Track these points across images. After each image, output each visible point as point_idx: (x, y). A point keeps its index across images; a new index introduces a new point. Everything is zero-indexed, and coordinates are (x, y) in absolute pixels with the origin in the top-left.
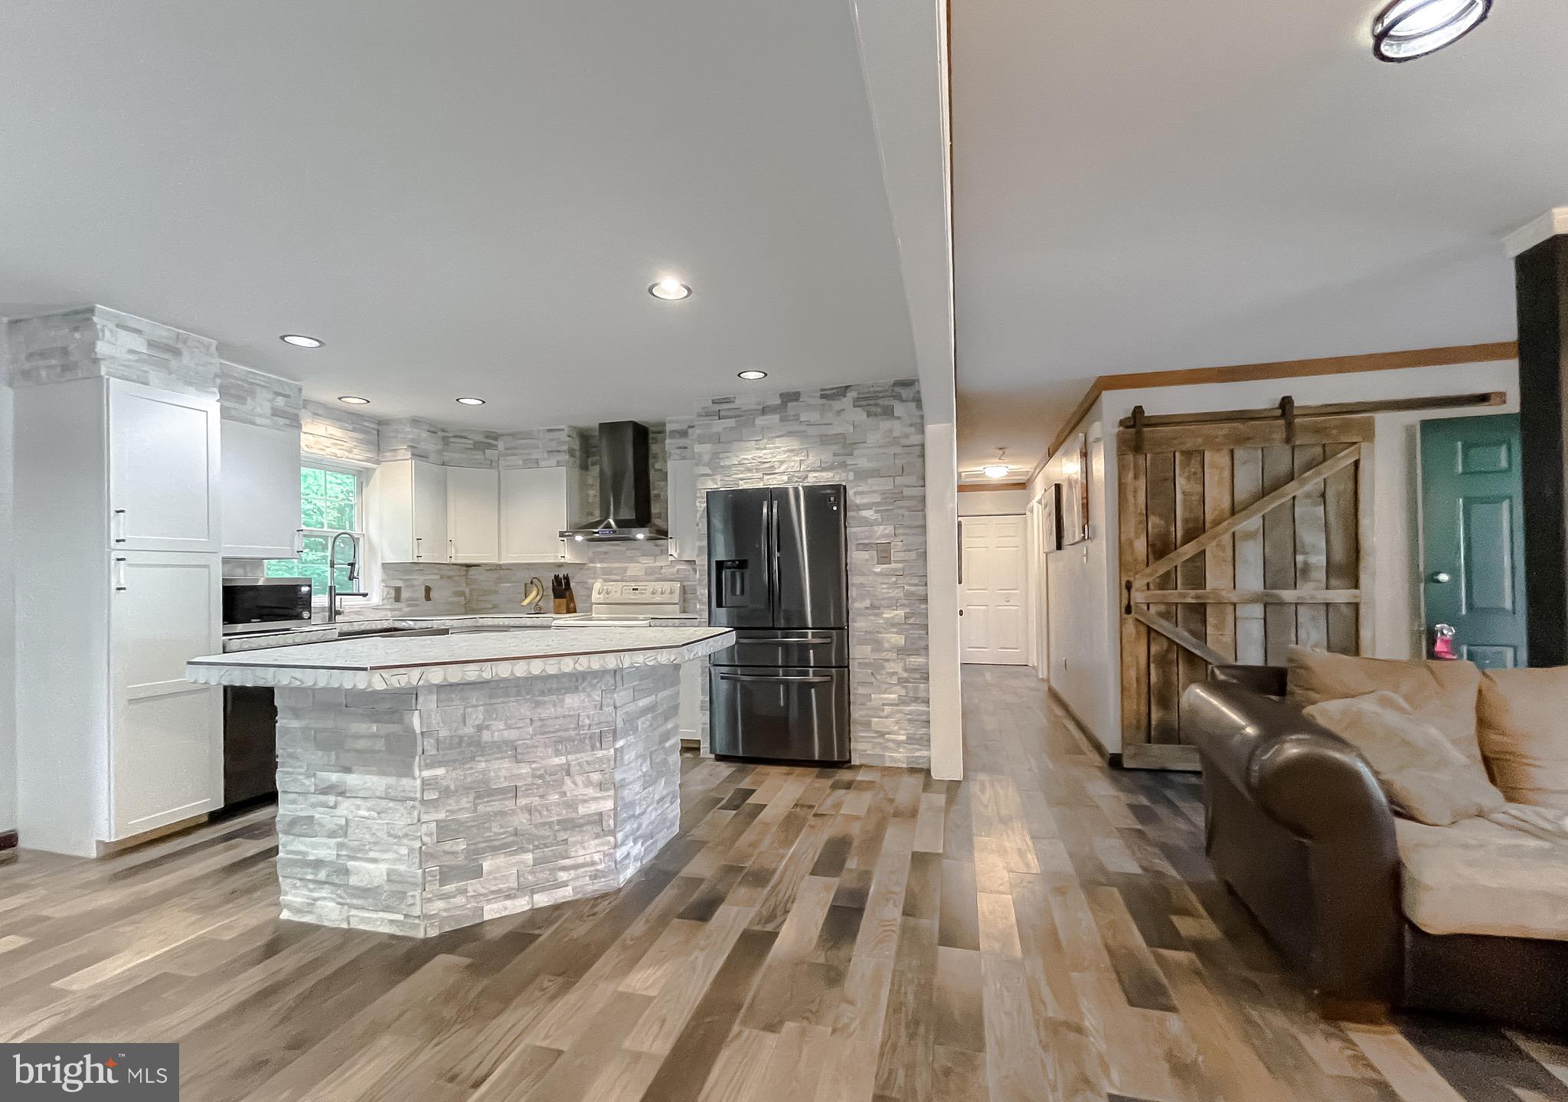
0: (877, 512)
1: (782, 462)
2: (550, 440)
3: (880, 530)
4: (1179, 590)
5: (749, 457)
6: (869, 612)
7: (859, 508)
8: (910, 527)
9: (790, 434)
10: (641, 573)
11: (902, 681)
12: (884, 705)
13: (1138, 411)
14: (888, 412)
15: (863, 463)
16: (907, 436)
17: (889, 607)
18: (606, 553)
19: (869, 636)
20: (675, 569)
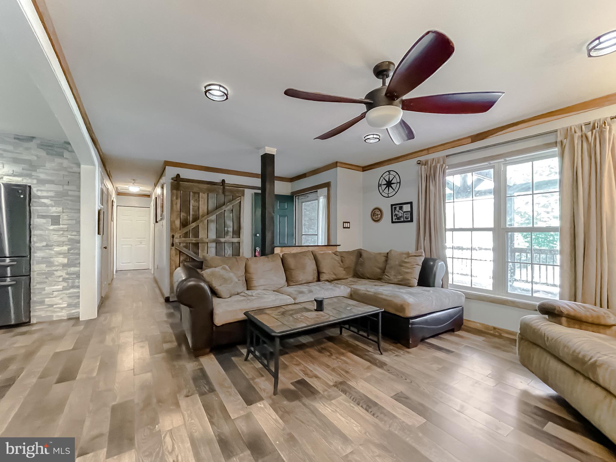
0: (51, 200)
3: (54, 209)
4: (190, 238)
6: (46, 248)
7: (39, 197)
8: (71, 209)
12: (53, 291)
13: (178, 175)
14: (61, 155)
15: (42, 176)
16: (72, 168)
17: (58, 246)
19: (44, 260)
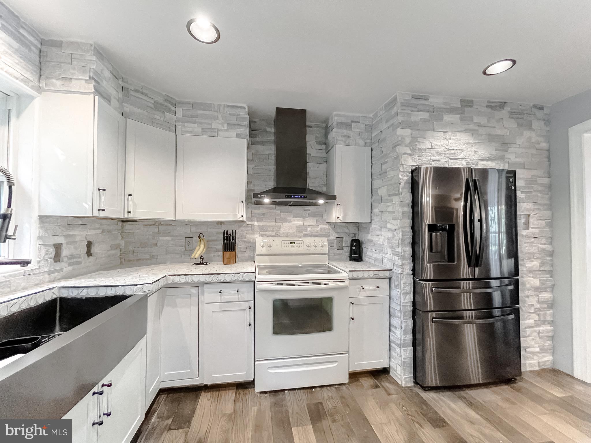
1: (462, 151)
2: (230, 114)
3: (524, 206)
5: (439, 144)
8: (541, 204)
9: (466, 131)
10: (292, 231)
11: (537, 310)
14: (529, 127)
16: (538, 143)
17: (529, 259)
18: (263, 214)
20: (319, 229)
